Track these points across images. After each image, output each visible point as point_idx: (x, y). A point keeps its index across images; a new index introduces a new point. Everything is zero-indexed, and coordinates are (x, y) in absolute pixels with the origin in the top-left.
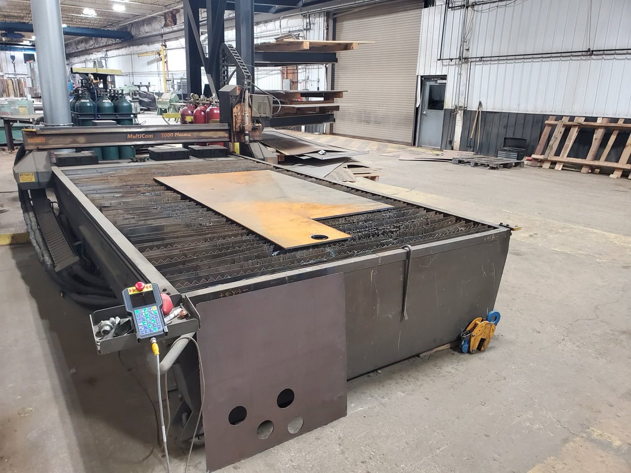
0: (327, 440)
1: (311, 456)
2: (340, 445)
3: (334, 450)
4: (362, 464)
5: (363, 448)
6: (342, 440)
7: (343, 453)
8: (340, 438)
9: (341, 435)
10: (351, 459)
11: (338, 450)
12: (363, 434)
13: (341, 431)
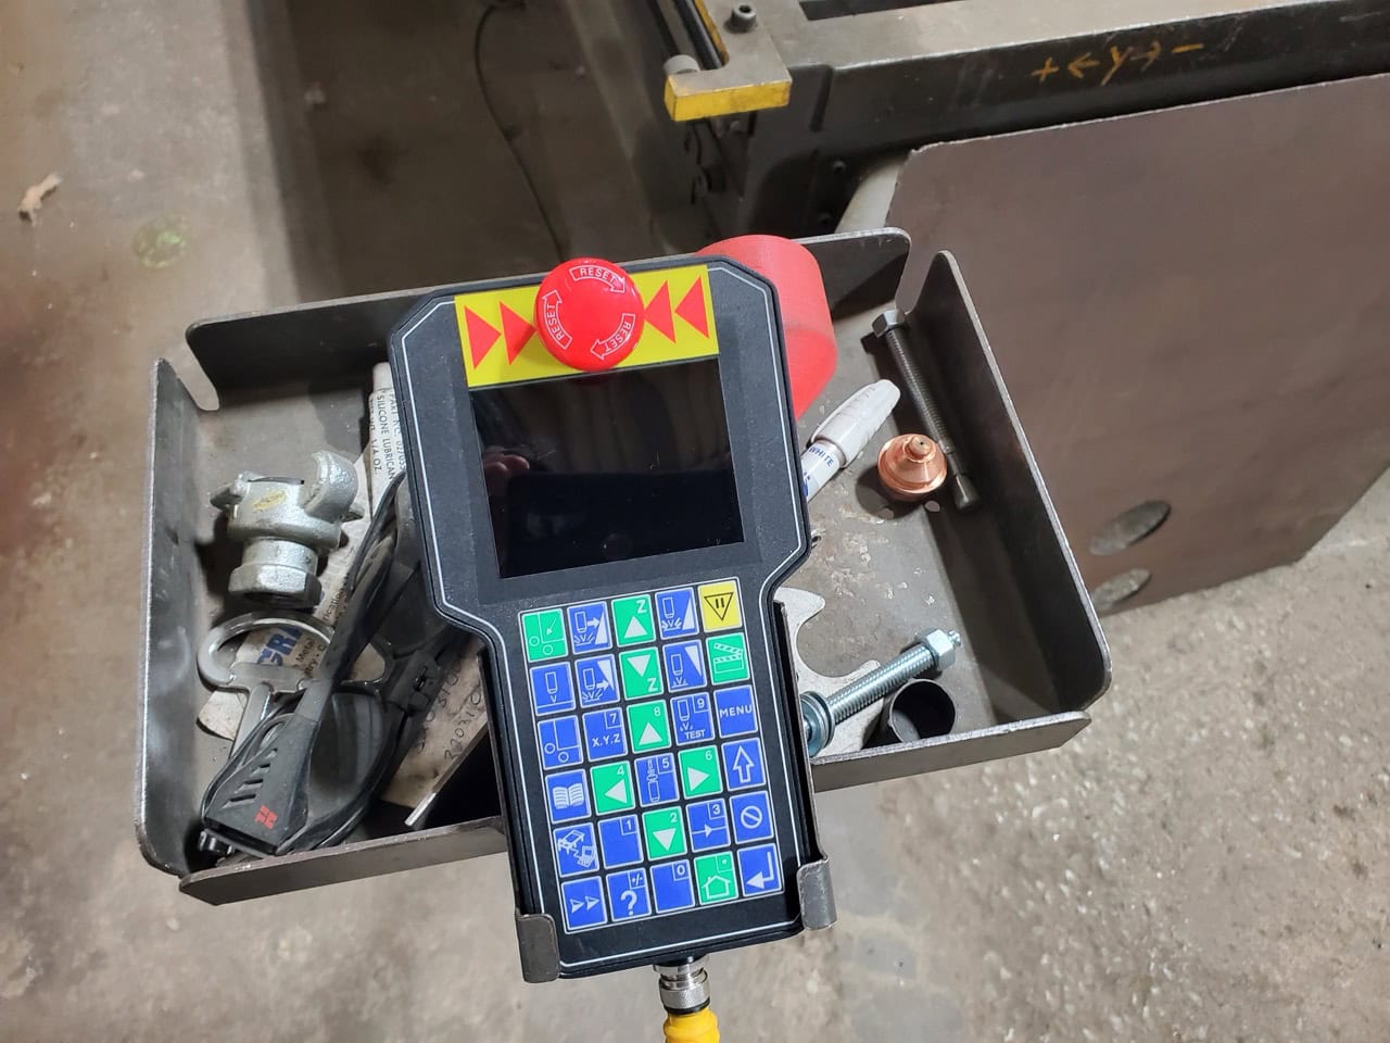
0: (1210, 663)
1: (1146, 724)
2: (1259, 699)
3: (1233, 721)
4: (1335, 820)
5: (1344, 739)
6: (1270, 681)
7: (1267, 742)
8: (1261, 667)
9: (1268, 654)
10: (1297, 782)
11: (1249, 724)
12: (1352, 673)
13: (1269, 631)
